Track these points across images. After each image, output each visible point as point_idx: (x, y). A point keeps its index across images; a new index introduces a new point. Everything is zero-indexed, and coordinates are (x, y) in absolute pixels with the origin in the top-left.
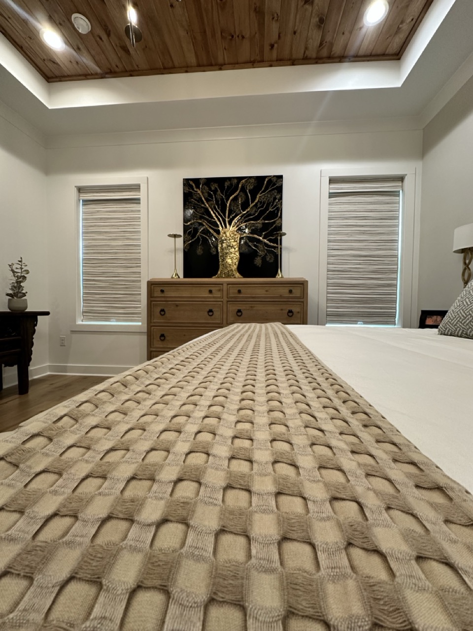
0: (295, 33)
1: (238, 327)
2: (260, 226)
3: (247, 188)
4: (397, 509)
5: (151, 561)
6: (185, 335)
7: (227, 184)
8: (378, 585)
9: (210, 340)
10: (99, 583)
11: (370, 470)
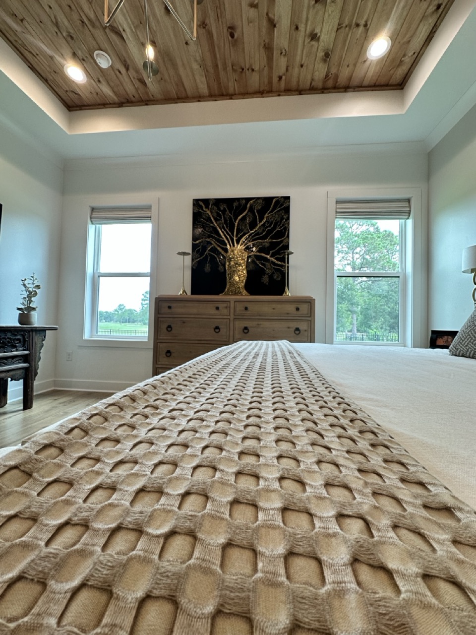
0: (302, 66)
1: (245, 344)
2: (267, 245)
3: (255, 208)
4: (404, 528)
5: (160, 572)
6: (191, 352)
7: (235, 204)
8: (384, 600)
9: (217, 357)
10: (109, 592)
11: (376, 488)
